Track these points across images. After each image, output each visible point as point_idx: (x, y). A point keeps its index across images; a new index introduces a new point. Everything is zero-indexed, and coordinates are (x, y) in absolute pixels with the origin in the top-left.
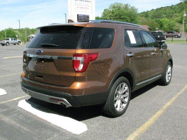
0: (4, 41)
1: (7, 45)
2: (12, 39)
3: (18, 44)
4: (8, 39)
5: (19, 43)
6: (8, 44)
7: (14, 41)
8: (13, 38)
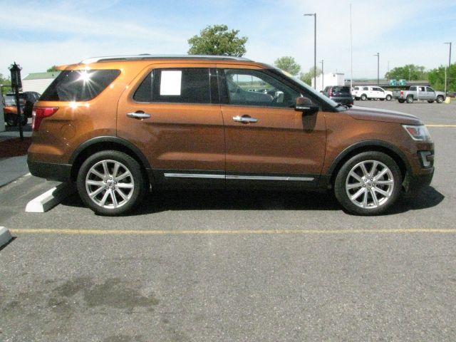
0: (402, 93)
1: (408, 103)
2: (423, 89)
3: (438, 102)
4: (414, 89)
5: (440, 100)
6: (410, 100)
7: (426, 94)
8: (425, 88)
